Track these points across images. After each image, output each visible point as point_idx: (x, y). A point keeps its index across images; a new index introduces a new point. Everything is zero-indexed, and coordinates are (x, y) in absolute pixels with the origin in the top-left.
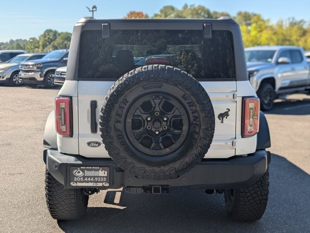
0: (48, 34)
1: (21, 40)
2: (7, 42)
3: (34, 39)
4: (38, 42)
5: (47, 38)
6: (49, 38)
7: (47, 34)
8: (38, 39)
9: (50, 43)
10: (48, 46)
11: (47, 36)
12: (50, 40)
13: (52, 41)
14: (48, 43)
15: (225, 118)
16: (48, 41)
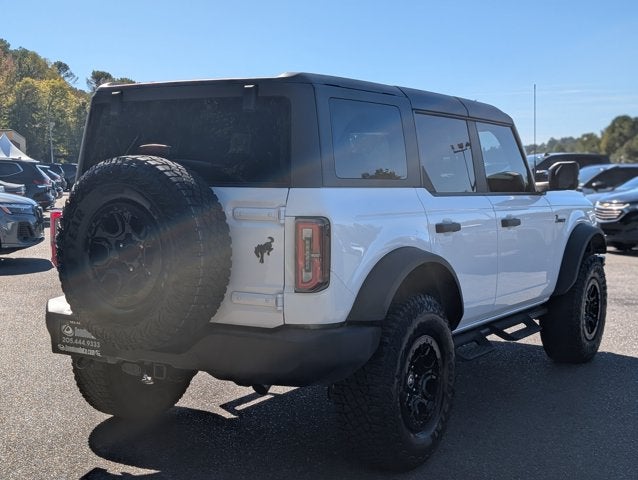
0: (621, 127)
1: (571, 138)
2: (543, 145)
3: (590, 137)
4: (599, 142)
5: (616, 135)
6: (621, 134)
7: (617, 125)
8: (599, 136)
9: (622, 145)
10: (618, 151)
11: (616, 130)
12: (622, 138)
13: (627, 139)
14: (617, 145)
15: (265, 254)
16: (619, 140)
